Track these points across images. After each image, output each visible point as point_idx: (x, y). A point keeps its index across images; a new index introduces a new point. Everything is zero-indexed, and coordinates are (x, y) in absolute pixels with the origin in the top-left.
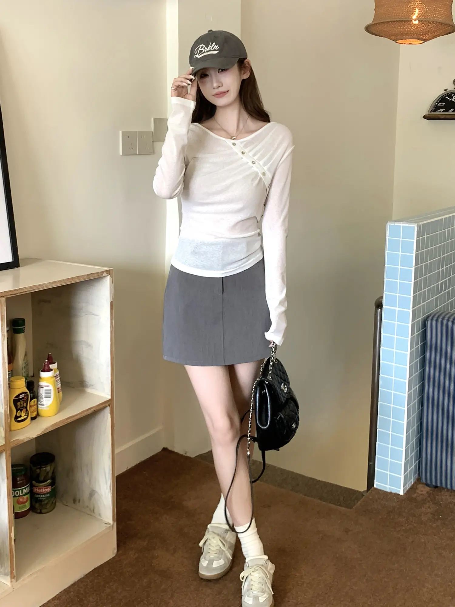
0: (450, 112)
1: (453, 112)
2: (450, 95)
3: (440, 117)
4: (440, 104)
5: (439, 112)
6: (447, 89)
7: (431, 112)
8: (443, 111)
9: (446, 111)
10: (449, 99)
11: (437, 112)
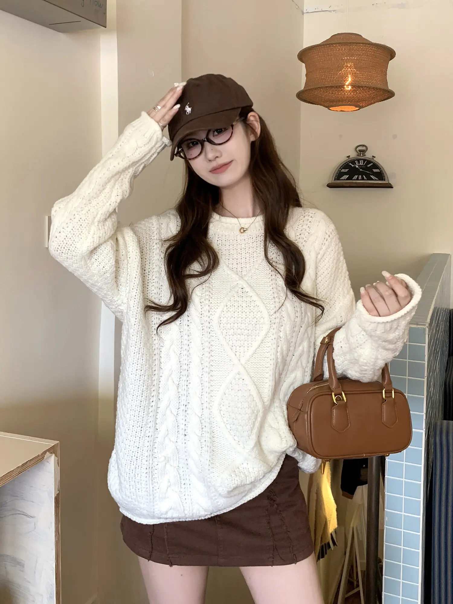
0: (353, 180)
1: (356, 180)
2: (353, 162)
3: (345, 185)
4: (343, 170)
5: (343, 180)
6: (349, 156)
7: (335, 180)
8: (347, 179)
9: (350, 178)
10: (352, 165)
11: (341, 180)
